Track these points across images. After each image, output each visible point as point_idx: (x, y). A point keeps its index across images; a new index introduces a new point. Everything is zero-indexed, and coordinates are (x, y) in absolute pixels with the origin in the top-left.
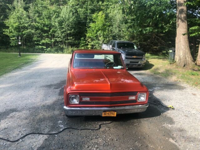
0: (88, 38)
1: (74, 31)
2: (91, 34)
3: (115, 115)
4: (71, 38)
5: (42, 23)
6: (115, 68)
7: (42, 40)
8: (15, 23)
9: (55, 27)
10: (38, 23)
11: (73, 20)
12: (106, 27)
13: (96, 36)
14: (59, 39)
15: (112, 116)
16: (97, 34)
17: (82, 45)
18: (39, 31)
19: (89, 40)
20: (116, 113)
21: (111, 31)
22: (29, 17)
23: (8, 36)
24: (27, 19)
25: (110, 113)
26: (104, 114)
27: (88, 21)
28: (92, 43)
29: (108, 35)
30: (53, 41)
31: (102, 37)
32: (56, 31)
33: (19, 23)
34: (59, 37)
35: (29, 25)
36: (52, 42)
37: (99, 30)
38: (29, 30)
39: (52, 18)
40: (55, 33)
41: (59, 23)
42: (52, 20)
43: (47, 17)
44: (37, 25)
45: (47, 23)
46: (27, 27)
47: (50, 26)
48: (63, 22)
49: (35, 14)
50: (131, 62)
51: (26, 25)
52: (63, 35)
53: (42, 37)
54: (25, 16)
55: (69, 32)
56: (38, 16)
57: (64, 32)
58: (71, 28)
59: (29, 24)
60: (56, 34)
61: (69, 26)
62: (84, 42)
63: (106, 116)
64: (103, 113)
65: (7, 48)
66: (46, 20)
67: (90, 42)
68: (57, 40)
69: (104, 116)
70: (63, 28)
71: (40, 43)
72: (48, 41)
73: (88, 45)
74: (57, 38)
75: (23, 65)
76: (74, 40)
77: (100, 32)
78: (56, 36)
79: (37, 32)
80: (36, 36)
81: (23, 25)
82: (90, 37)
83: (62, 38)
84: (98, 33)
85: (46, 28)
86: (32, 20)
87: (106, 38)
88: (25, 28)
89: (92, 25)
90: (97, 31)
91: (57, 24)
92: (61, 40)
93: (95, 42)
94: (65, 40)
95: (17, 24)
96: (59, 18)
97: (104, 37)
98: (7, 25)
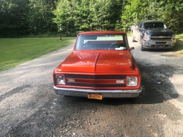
0: (123, 21)
1: (110, 15)
2: (125, 17)
3: (101, 99)
4: (107, 21)
5: (81, 10)
6: (117, 49)
7: (81, 25)
8: (61, 12)
9: (92, 13)
10: (78, 10)
11: (109, 4)
12: (141, 8)
13: (130, 18)
14: (96, 23)
15: (98, 99)
16: (131, 16)
17: (117, 28)
18: (79, 18)
19: (124, 22)
20: (101, 96)
21: (146, 11)
22: (71, 5)
23: (56, 24)
24: (70, 8)
25: (95, 96)
26: (90, 96)
27: (124, 3)
28: (126, 26)
29: (144, 16)
30: (91, 25)
31: (137, 18)
32: (93, 17)
33: (63, 12)
34: (96, 22)
35: (71, 13)
36: (90, 27)
37: (134, 11)
38: (71, 17)
39: (90, 5)
40: (92, 18)
41: (96, 8)
42: (90, 6)
43: (86, 4)
44: (77, 12)
45: (85, 9)
46: (70, 15)
47: (88, 12)
48: (100, 7)
49: (76, 2)
50: (156, 43)
51: (69, 13)
52: (100, 19)
53: (82, 23)
54: (68, 5)
55: (104, 16)
56: (79, 4)
57: (100, 16)
58: (107, 12)
59: (71, 11)
60: (93, 20)
61: (105, 10)
62: (119, 24)
63: (92, 98)
64: (88, 95)
65: (56, 34)
66: (84, 7)
67: (125, 24)
68: (94, 25)
69: (90, 98)
70: (100, 13)
71: (80, 29)
72: (86, 26)
73: (122, 27)
74: (94, 23)
75: (60, 47)
76: (109, 24)
77: (134, 13)
78: (93, 21)
79: (77, 18)
80: (77, 22)
81: (66, 13)
82: (125, 20)
83: (98, 22)
84: (133, 15)
85: (84, 15)
86: (73, 8)
87: (141, 19)
88: (68, 16)
89: (127, 7)
90: (132, 13)
91: (94, 9)
92: (97, 24)
93: (129, 24)
94: (102, 24)
95: (62, 13)
96: (96, 4)
97: (139, 19)
98: (55, 15)
